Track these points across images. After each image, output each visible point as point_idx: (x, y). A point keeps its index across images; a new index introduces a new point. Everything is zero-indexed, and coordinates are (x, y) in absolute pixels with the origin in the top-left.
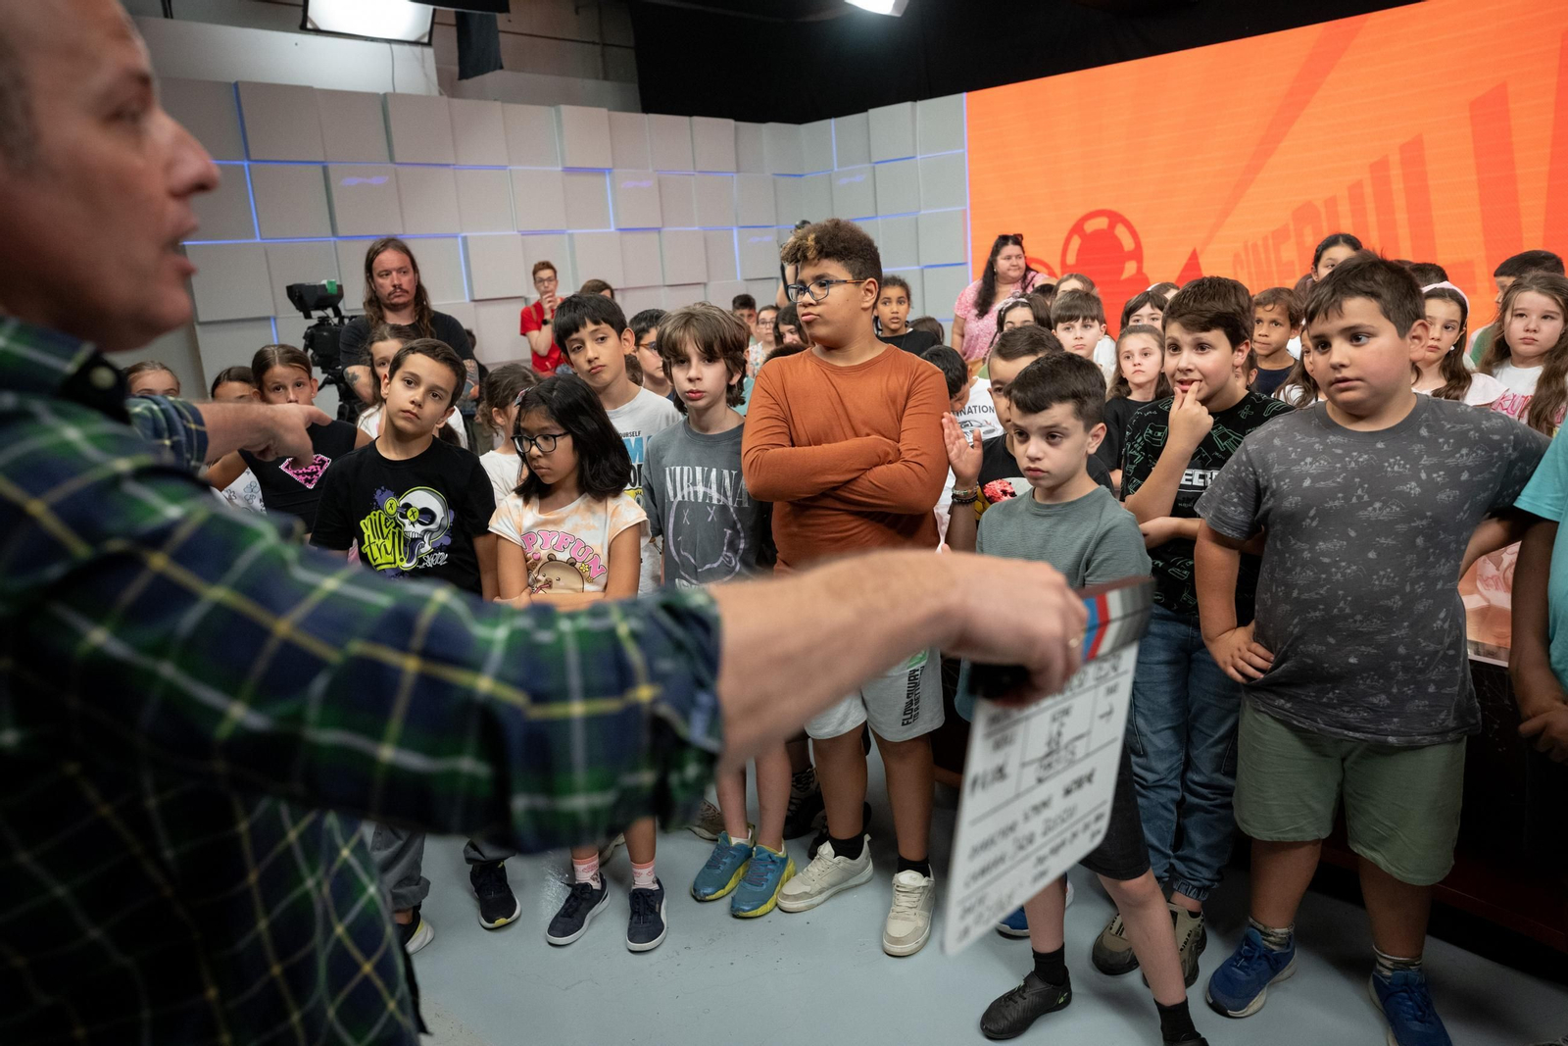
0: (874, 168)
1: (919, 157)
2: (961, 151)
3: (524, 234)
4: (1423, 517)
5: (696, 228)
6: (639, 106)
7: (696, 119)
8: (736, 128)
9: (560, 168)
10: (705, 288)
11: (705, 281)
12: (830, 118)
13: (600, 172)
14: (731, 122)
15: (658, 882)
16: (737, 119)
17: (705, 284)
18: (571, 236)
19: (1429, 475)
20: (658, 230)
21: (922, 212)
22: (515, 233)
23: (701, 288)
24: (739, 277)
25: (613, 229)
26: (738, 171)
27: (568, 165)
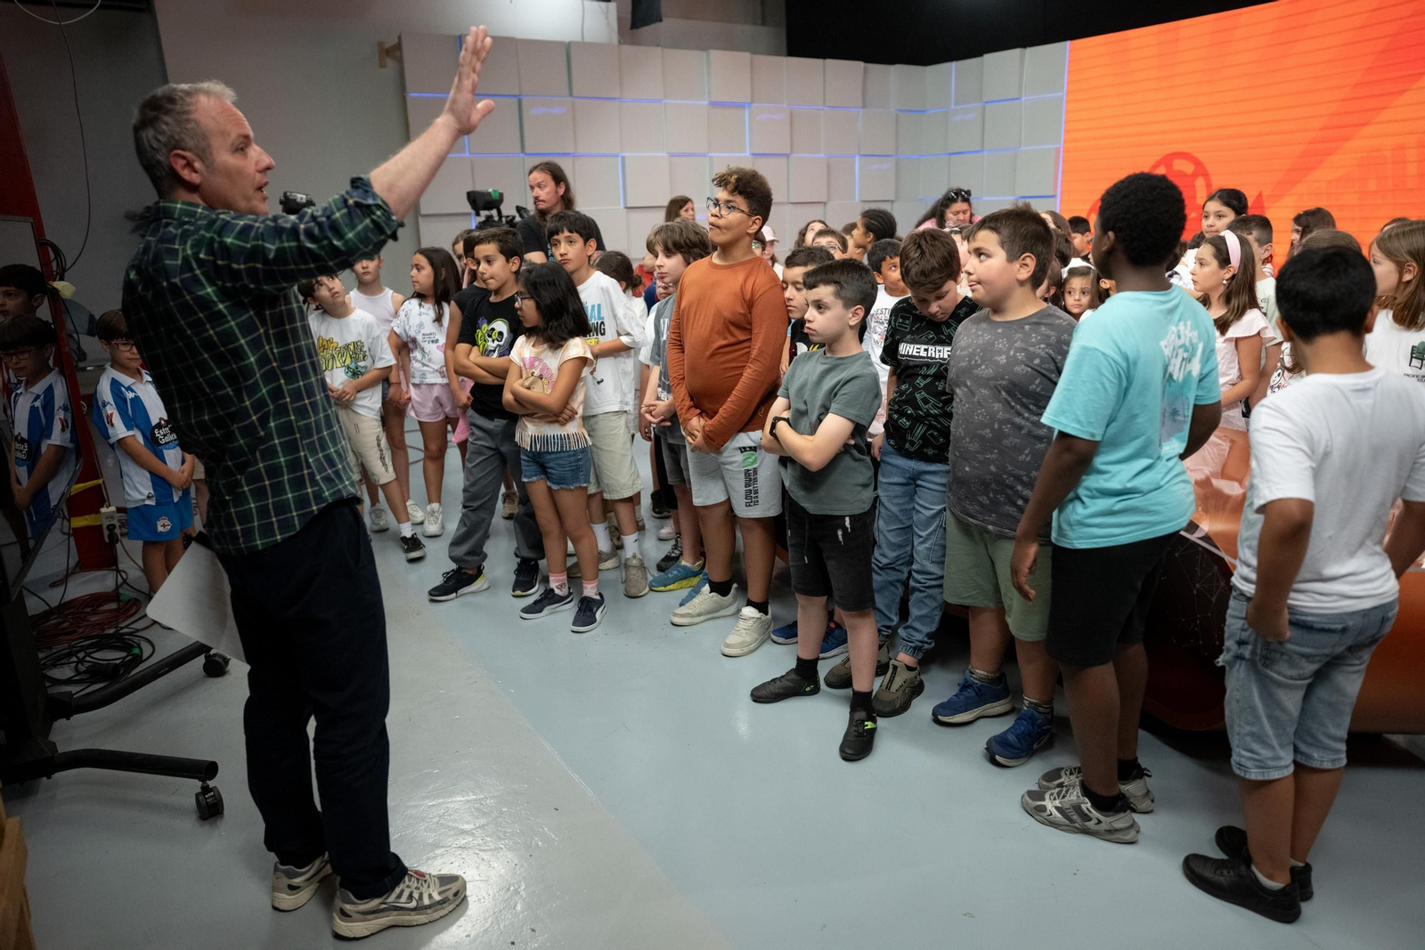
0: (984, 108)
1: (1023, 99)
2: (1061, 94)
3: (672, 155)
4: (1003, 379)
5: (822, 155)
6: (785, 50)
7: (830, 62)
8: (865, 68)
9: (706, 102)
10: (825, 206)
11: (825, 200)
12: (952, 60)
13: (741, 106)
14: (862, 64)
15: (601, 595)
16: (866, 61)
17: (825, 203)
18: (711, 158)
19: (1015, 353)
20: (787, 156)
21: (1022, 148)
22: (665, 154)
23: (821, 206)
24: (857, 198)
25: (748, 154)
26: (864, 106)
27: (713, 100)
